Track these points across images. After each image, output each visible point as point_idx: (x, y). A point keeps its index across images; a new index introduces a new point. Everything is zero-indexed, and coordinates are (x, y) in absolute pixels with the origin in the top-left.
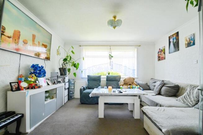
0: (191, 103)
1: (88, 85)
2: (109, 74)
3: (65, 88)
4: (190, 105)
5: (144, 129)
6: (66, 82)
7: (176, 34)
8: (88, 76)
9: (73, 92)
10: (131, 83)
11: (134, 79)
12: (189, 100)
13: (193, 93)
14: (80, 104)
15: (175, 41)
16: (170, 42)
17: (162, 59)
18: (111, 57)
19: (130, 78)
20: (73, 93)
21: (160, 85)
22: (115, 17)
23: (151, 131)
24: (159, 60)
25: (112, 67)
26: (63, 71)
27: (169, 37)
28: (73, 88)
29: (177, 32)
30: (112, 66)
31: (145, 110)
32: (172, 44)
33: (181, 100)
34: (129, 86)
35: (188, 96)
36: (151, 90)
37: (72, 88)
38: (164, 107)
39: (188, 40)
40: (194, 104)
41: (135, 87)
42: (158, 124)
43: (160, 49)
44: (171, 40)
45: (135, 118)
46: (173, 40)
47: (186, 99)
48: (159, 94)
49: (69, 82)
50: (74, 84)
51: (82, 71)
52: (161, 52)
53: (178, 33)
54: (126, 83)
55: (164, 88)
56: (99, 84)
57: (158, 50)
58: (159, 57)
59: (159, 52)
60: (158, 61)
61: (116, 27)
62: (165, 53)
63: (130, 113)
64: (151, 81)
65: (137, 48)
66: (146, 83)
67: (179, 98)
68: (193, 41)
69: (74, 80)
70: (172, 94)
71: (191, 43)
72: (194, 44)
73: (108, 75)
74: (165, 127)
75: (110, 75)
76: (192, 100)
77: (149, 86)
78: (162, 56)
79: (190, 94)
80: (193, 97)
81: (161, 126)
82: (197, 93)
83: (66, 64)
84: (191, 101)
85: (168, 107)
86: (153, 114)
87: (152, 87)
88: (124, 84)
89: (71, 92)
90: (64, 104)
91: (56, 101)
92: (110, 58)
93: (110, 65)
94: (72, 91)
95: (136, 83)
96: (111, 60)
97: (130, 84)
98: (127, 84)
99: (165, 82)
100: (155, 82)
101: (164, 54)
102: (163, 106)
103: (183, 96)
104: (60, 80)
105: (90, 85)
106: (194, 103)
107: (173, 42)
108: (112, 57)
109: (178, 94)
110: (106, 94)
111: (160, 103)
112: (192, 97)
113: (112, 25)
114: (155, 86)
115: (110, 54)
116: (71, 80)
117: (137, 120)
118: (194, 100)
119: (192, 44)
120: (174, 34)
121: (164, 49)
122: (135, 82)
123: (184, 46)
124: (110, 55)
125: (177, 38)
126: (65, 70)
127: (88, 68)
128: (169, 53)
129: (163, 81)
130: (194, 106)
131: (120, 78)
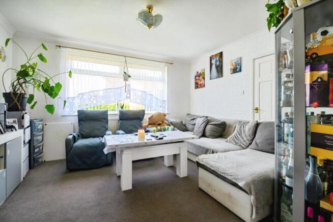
0: (244, 143)
1: (80, 130)
2: (122, 108)
3: (24, 141)
4: (243, 146)
5: (200, 189)
6: (25, 126)
7: (219, 55)
8: (78, 111)
9: (41, 148)
10: (161, 122)
11: (165, 115)
12: (242, 140)
13: (244, 131)
14: (66, 173)
15: (218, 63)
16: (211, 65)
17: (201, 87)
18: (127, 77)
19: (159, 115)
20: (41, 152)
21: (204, 123)
22: (150, 8)
23: (215, 190)
24: (197, 87)
25: (128, 95)
26: (18, 100)
27: (211, 58)
28: (41, 139)
29: (220, 51)
30: (130, 94)
31: (202, 161)
32: (214, 67)
33: (232, 141)
34: (159, 127)
35: (239, 134)
36: (188, 131)
37: (37, 140)
38: (219, 153)
39: (234, 64)
40: (248, 144)
41: (168, 128)
42: (229, 178)
43: (197, 72)
44: (213, 62)
45: (181, 176)
46: (216, 61)
47: (237, 139)
48: (204, 135)
49: (31, 126)
50: (43, 130)
51: (65, 102)
52: (199, 76)
53: (221, 54)
54: (152, 123)
55: (209, 127)
56: (105, 127)
57: (195, 74)
58: (196, 83)
59: (196, 77)
60: (195, 88)
61: (152, 25)
62: (204, 78)
63: (170, 171)
64: (189, 118)
65: (168, 67)
66: (180, 121)
67: (229, 138)
68: (239, 67)
69: (42, 120)
70: (218, 134)
71: (236, 69)
72: (240, 71)
73: (120, 109)
74: (242, 180)
75: (124, 109)
76: (245, 139)
77: (185, 125)
78: (201, 83)
79: (241, 133)
80: (246, 136)
81: (235, 179)
82: (249, 130)
83: (24, 85)
84: (244, 141)
85: (224, 152)
86: (218, 165)
87: (189, 127)
88: (149, 124)
89: (36, 150)
90: (22, 179)
91: (5, 175)
92: (126, 80)
93: (126, 92)
94: (39, 147)
95: (167, 122)
96: (127, 82)
97: (159, 124)
98: (154, 124)
99: (209, 119)
100: (193, 119)
101: (203, 80)
102: (217, 152)
103: (233, 135)
104: (10, 121)
105: (87, 131)
106: (248, 142)
107: (216, 64)
108: (129, 76)
109: (224, 133)
110: (136, 143)
111: (212, 148)
112: (244, 136)
113: (145, 21)
114: (194, 125)
115: (126, 71)
116: (37, 122)
117: (184, 178)
118: (248, 140)
119: (238, 70)
120: (217, 54)
121: (204, 73)
122: (165, 121)
123: (229, 72)
124: (125, 73)
125: (221, 59)
126: (24, 98)
127: (79, 94)
128: (210, 79)
129: (207, 117)
130: (248, 147)
131: (144, 114)
